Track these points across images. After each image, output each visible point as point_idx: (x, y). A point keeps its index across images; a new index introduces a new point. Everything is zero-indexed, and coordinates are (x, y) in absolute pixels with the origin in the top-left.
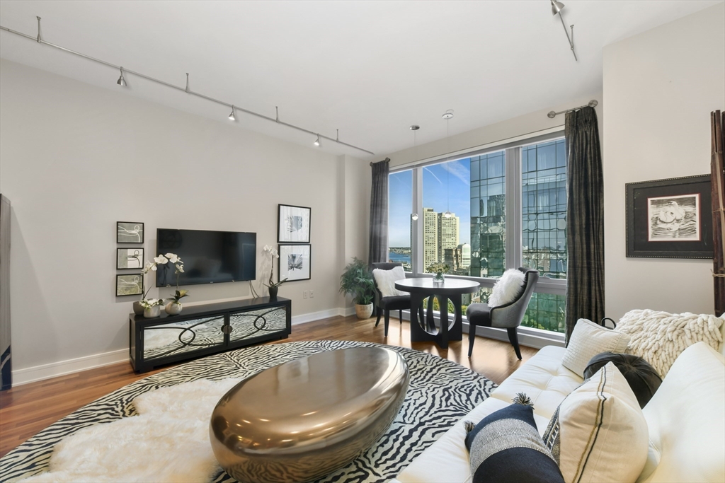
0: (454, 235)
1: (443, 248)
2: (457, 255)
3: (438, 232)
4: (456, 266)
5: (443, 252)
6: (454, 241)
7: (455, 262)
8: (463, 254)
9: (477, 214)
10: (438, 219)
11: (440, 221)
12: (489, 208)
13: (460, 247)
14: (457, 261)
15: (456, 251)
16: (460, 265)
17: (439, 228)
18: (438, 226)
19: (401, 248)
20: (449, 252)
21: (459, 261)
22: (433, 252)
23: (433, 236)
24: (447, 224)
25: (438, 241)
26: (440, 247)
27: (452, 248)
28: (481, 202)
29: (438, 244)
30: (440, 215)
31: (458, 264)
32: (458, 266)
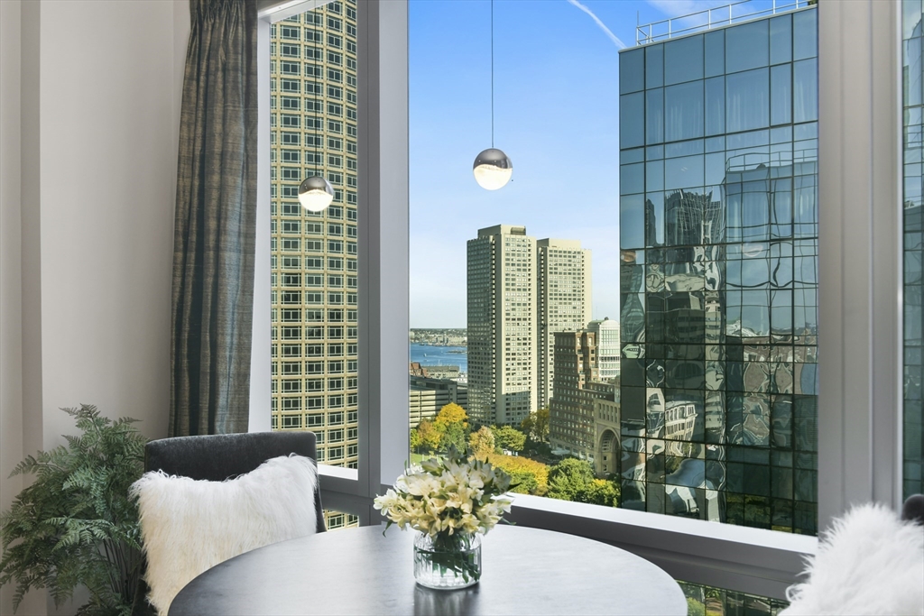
0: (577, 295)
1: (550, 329)
2: (584, 349)
3: (539, 290)
4: (582, 376)
5: (551, 340)
6: (577, 312)
7: (581, 366)
8: (601, 345)
9: (639, 241)
10: (539, 256)
11: (542, 259)
12: (669, 228)
13: (594, 327)
14: (586, 364)
15: (584, 337)
16: (594, 374)
17: (542, 280)
18: (539, 273)
19: (442, 332)
20: (565, 339)
21: (592, 363)
22: (525, 342)
23: (525, 300)
24: (560, 269)
25: (539, 312)
26: (542, 327)
27: (574, 330)
28: (649, 207)
29: (539, 320)
30: (543, 243)
31: (587, 371)
32: (588, 377)
